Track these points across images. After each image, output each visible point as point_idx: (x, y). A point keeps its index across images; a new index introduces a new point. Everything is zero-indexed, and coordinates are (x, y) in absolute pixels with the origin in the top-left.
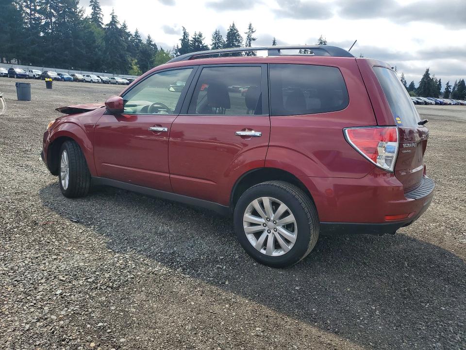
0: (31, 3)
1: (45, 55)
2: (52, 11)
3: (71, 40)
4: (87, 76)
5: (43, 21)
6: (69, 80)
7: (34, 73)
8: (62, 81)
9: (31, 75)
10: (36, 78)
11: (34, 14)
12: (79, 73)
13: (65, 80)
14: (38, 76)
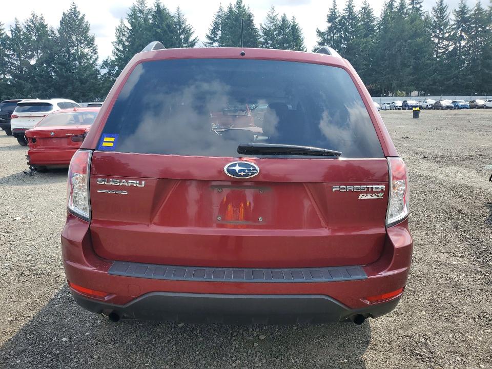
0: (440, 32)
1: (445, 83)
2: (463, 34)
3: (478, 63)
4: (489, 101)
5: (450, 47)
6: (464, 107)
7: (428, 104)
8: (455, 109)
9: (424, 105)
10: (429, 109)
11: (442, 42)
12: (481, 99)
13: (459, 108)
14: (431, 106)
